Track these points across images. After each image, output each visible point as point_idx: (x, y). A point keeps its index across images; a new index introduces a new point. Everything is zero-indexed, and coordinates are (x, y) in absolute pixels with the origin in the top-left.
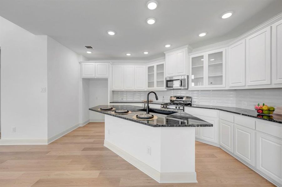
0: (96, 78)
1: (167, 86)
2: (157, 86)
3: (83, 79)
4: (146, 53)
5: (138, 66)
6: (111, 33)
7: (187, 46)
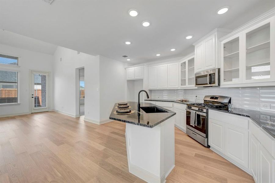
0: (135, 79)
1: (196, 84)
2: (189, 84)
3: (127, 81)
4: (173, 50)
5: (171, 64)
6: (128, 43)
7: (216, 30)
